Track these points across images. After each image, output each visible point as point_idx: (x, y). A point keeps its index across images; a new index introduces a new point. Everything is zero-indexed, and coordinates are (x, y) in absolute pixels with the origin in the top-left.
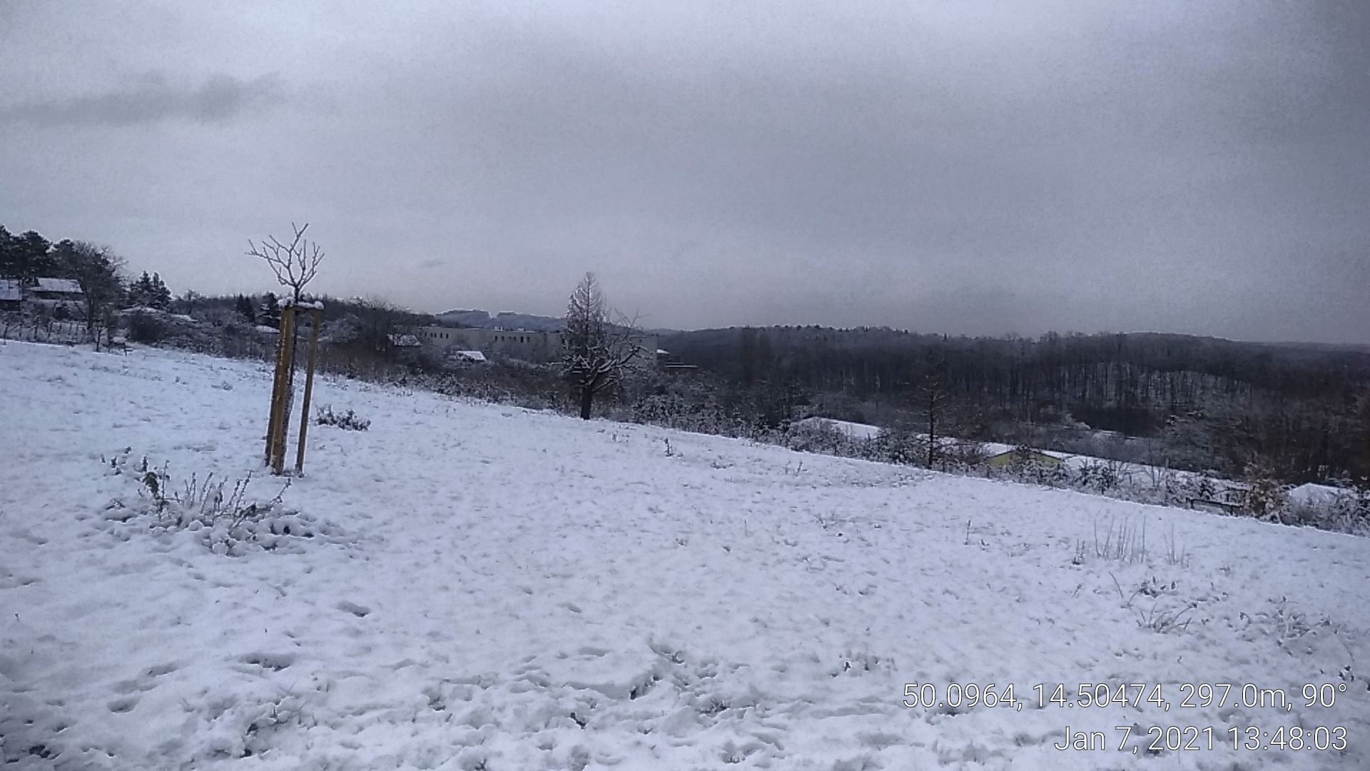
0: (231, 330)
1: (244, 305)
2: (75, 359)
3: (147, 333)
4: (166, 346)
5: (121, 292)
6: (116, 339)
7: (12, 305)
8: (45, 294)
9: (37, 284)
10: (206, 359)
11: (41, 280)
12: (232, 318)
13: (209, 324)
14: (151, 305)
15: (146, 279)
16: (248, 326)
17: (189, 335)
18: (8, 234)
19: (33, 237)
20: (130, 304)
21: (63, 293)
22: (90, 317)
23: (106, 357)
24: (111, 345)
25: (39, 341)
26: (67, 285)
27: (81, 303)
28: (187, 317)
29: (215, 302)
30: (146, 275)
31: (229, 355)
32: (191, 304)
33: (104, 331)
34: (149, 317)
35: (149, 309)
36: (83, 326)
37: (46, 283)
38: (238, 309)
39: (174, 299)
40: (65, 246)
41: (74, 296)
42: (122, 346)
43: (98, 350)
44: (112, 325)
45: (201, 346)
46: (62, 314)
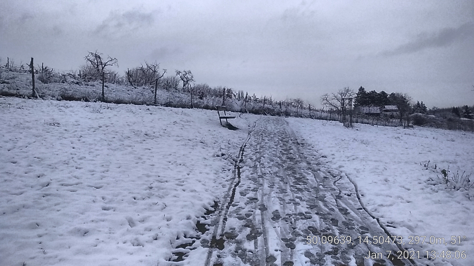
0: (450, 120)
1: (455, 111)
2: (398, 131)
3: (419, 122)
4: (426, 126)
5: (410, 108)
6: (410, 124)
7: (378, 115)
8: (387, 111)
9: (384, 108)
10: (441, 131)
11: (386, 106)
12: (450, 116)
13: (441, 118)
14: (420, 112)
15: (418, 104)
16: (458, 118)
17: (434, 122)
18: (376, 93)
19: (383, 93)
20: (413, 113)
21: (392, 110)
22: (401, 118)
23: (407, 130)
24: (408, 126)
25: (386, 126)
26: (394, 107)
27: (398, 113)
28: (433, 116)
29: (443, 110)
30: (418, 102)
31: (450, 129)
32: (435, 111)
33: (406, 122)
34: (420, 116)
35: (420, 114)
36: (399, 120)
37: (387, 107)
38: (453, 112)
39: (428, 110)
40: (393, 95)
41: (395, 111)
42: (412, 127)
43: (404, 128)
44: (408, 120)
45: (439, 126)
46: (392, 117)
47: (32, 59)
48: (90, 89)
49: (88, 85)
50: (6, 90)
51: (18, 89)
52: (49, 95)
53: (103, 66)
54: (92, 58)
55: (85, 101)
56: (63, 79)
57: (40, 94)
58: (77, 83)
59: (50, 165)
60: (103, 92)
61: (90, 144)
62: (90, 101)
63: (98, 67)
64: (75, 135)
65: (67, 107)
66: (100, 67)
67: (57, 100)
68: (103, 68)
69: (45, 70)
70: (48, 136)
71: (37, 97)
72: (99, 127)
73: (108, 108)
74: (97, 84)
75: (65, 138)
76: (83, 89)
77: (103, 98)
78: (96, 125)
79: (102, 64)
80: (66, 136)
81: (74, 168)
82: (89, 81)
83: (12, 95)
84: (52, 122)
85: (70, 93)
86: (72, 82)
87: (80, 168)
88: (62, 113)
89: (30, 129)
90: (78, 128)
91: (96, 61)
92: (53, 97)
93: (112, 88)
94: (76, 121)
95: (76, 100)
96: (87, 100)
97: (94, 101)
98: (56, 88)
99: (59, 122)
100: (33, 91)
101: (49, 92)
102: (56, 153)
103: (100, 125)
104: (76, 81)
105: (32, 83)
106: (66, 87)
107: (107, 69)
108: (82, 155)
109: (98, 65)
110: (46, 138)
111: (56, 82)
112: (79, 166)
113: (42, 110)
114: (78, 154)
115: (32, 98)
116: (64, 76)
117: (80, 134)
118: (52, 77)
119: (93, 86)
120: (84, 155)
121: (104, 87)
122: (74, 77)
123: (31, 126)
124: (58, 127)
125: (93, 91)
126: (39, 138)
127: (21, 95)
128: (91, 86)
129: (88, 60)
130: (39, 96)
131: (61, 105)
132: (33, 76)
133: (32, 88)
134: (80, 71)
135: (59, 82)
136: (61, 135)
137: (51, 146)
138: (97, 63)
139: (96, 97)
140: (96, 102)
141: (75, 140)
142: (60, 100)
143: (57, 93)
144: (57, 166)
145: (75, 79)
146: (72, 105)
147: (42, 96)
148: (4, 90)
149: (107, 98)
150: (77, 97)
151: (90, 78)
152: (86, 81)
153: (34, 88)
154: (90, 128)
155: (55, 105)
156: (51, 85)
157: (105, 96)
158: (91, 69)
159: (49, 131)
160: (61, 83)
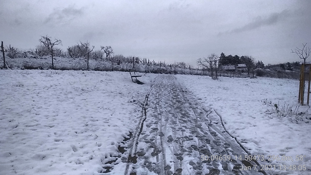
0: (279, 72)
1: (282, 66)
2: (247, 81)
3: (260, 74)
4: (264, 77)
5: (254, 65)
6: (254, 76)
7: (234, 70)
8: (240, 68)
9: (238, 66)
10: (274, 79)
11: (238, 65)
12: (279, 69)
13: (273, 71)
14: (260, 68)
15: (259, 62)
16: (284, 71)
17: (269, 74)
18: (232, 56)
19: (236, 56)
20: (256, 68)
21: (243, 67)
22: (248, 72)
23: (253, 80)
24: (253, 77)
25: (239, 77)
26: (244, 65)
27: (246, 69)
28: (269, 70)
29: (274, 66)
30: (259, 61)
31: (279, 78)
32: (269, 67)
33: (252, 74)
34: (261, 70)
35: (260, 69)
36: (247, 73)
37: (240, 65)
38: (280, 67)
39: (265, 66)
40: (243, 57)
41: (245, 67)
42: (256, 77)
43: (251, 78)
44: (253, 73)
45: (272, 76)
46: (243, 71)
47: (2, 42)
48: (44, 61)
49: (42, 59)
52: (16, 66)
53: (52, 45)
54: (44, 40)
55: (41, 69)
56: (25, 55)
57: (9, 66)
58: (35, 58)
59: (18, 113)
60: (53, 63)
61: (45, 98)
62: (44, 69)
63: (48, 46)
64: (34, 92)
65: (28, 74)
66: (50, 46)
67: (21, 69)
68: (52, 47)
69: (12, 49)
70: (16, 93)
71: (7, 68)
73: (56, 74)
74: (48, 58)
75: (28, 95)
76: (39, 61)
77: (53, 67)
78: (49, 85)
79: (51, 44)
80: (28, 93)
81: (35, 115)
82: (43, 56)
84: (17, 84)
85: (30, 64)
86: (31, 57)
87: (38, 114)
88: (24, 78)
89: (3, 90)
90: (36, 87)
91: (47, 42)
92: (18, 67)
93: (59, 60)
94: (35, 83)
95: (34, 69)
96: (42, 69)
97: (47, 69)
98: (20, 61)
99: (23, 84)
100: (4, 64)
101: (15, 64)
102: (22, 105)
103: (51, 85)
104: (33, 56)
105: (3, 59)
106: (27, 60)
107: (55, 47)
108: (39, 106)
109: (48, 45)
110: (14, 95)
111: (20, 57)
112: (38, 113)
113: (11, 77)
114: (37, 105)
115: (4, 68)
116: (26, 53)
117: (38, 91)
118: (17, 54)
119: (46, 59)
120: (41, 106)
121: (53, 60)
122: (32, 53)
123: (4, 88)
124: (22, 87)
125: (46, 62)
126: (10, 96)
128: (44, 59)
129: (42, 41)
130: (9, 67)
131: (24, 72)
132: (4, 54)
133: (3, 62)
134: (36, 49)
135: (22, 57)
136: (24, 93)
137: (18, 100)
138: (48, 43)
139: (48, 66)
140: (48, 69)
141: (34, 95)
142: (23, 69)
143: (21, 65)
144: (22, 113)
145: (33, 55)
146: (32, 72)
147: (10, 67)
149: (55, 67)
150: (35, 67)
151: (44, 54)
152: (40, 56)
153: (4, 62)
154: (45, 87)
155: (20, 72)
156: (17, 60)
157: (54, 65)
158: (43, 48)
159: (16, 90)
160: (23, 58)
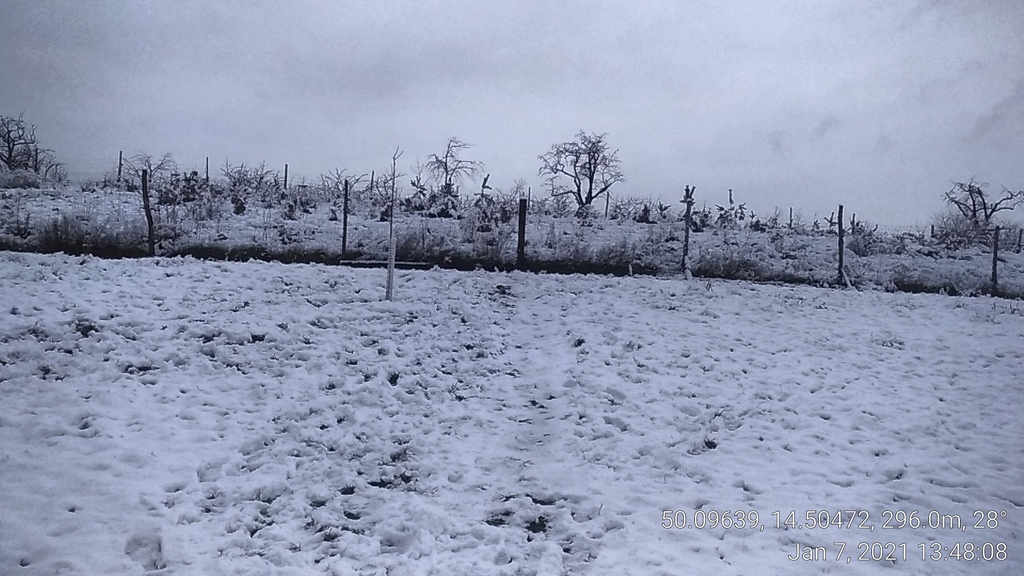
47: (841, 207)
48: (960, 267)
49: (954, 258)
50: (790, 271)
51: (811, 270)
52: (871, 281)
53: (989, 211)
54: (960, 195)
55: (950, 294)
56: (899, 246)
57: (853, 279)
58: (930, 254)
59: (898, 433)
60: (994, 273)
61: (981, 396)
62: (960, 295)
63: (974, 215)
64: (940, 371)
65: (913, 307)
66: (981, 214)
67: (888, 291)
68: (987, 217)
69: (857, 228)
70: (882, 367)
71: (846, 285)
72: (998, 356)
73: (1013, 313)
74: (978, 255)
75: (920, 376)
76: (945, 267)
77: (994, 287)
78: (989, 352)
79: (985, 208)
80: (920, 370)
81: (952, 447)
82: (956, 249)
83: (801, 281)
84: (885, 337)
85: (916, 275)
86: (919, 251)
87: (966, 450)
88: (903, 319)
89: (844, 351)
90: (945, 355)
91: (970, 202)
92: (877, 285)
93: (1017, 263)
94: (938, 340)
95: (928, 292)
96: (953, 292)
97: (972, 295)
98: (882, 265)
99: (902, 340)
100: (840, 272)
101: (868, 275)
102: (906, 407)
103: (999, 352)
104: (926, 249)
105: (838, 257)
106: (906, 263)
107: (997, 219)
108: (965, 420)
109: (974, 211)
110: (878, 373)
111: (883, 252)
112: (962, 445)
113: (863, 312)
114: (955, 415)
115: (837, 286)
116: (902, 239)
117: (952, 368)
118: (874, 241)
119: (968, 258)
120: (970, 420)
121: (998, 262)
122: (921, 240)
123: (847, 345)
124: (900, 349)
125: (968, 271)
126: (865, 372)
127: (816, 281)
128: (962, 258)
129: (952, 200)
130: (851, 282)
131: (899, 302)
132: (841, 242)
133: (837, 265)
134: (933, 226)
135: (890, 253)
136: (908, 369)
137: (892, 390)
138: (974, 205)
139: (975, 284)
140: (975, 296)
141: (943, 381)
142: (892, 292)
143: (886, 278)
144: (911, 435)
145: (923, 245)
146: (925, 302)
147: (855, 282)
148: (787, 271)
149: (1004, 287)
150: (929, 284)
151: (960, 242)
152: (950, 249)
153: (841, 266)
154: (975, 357)
155: (884, 301)
156: (874, 260)
157: (1000, 282)
158: (958, 222)
159: (881, 357)
160: (894, 255)
